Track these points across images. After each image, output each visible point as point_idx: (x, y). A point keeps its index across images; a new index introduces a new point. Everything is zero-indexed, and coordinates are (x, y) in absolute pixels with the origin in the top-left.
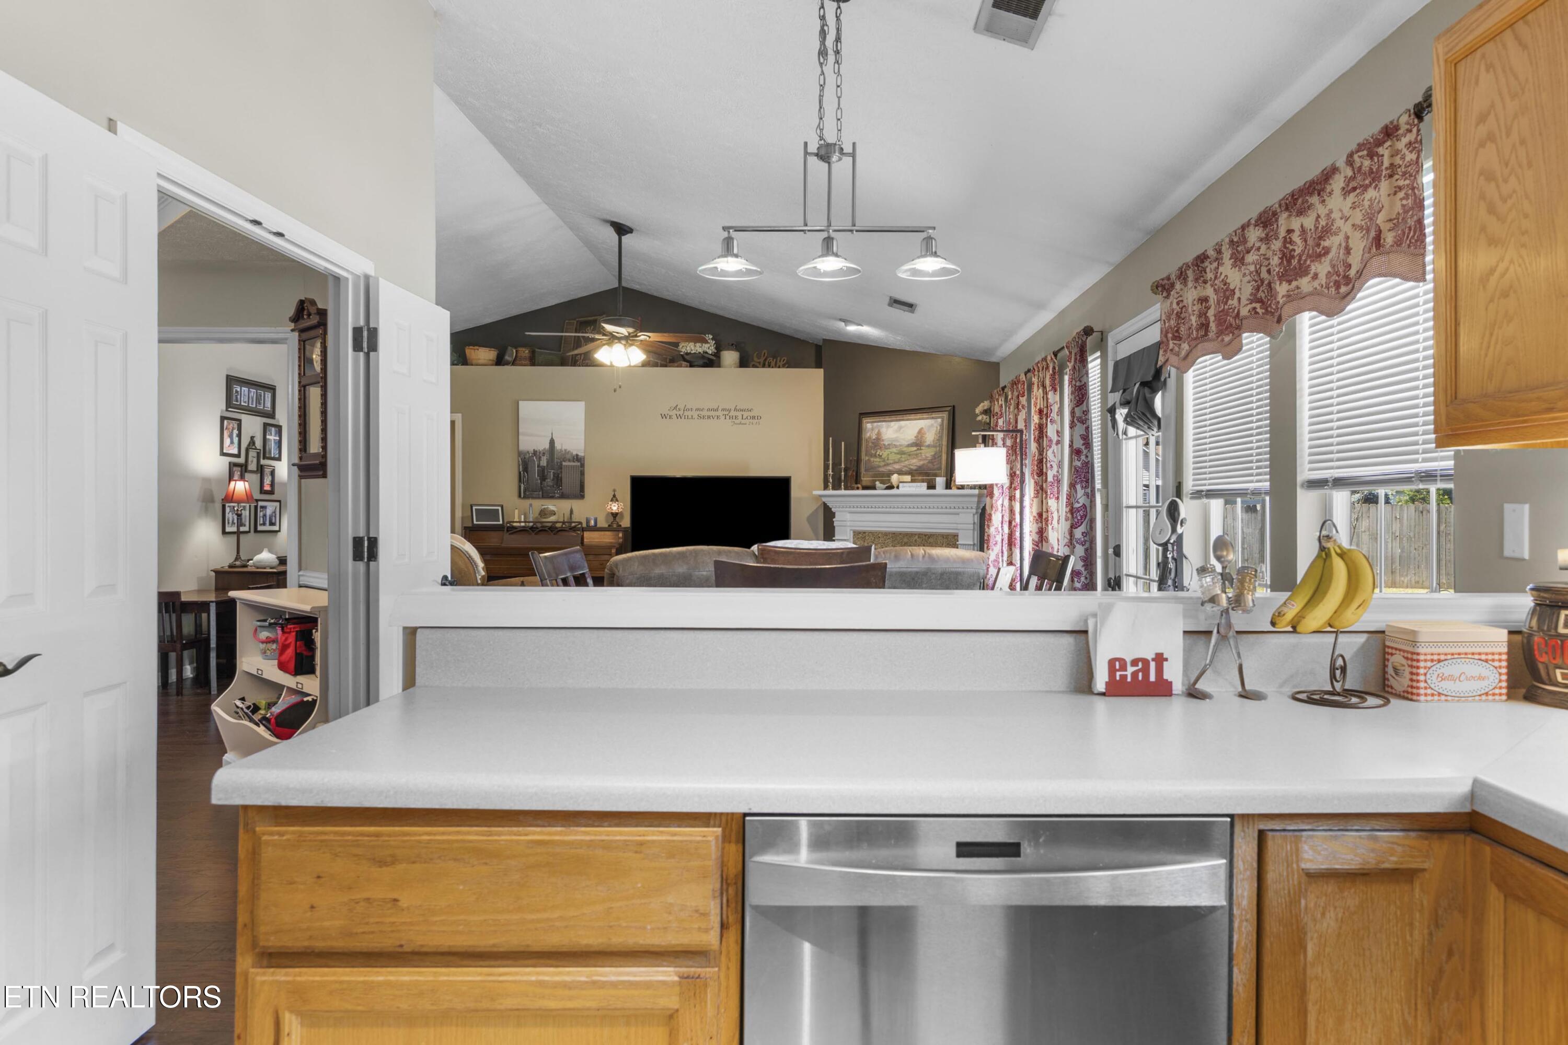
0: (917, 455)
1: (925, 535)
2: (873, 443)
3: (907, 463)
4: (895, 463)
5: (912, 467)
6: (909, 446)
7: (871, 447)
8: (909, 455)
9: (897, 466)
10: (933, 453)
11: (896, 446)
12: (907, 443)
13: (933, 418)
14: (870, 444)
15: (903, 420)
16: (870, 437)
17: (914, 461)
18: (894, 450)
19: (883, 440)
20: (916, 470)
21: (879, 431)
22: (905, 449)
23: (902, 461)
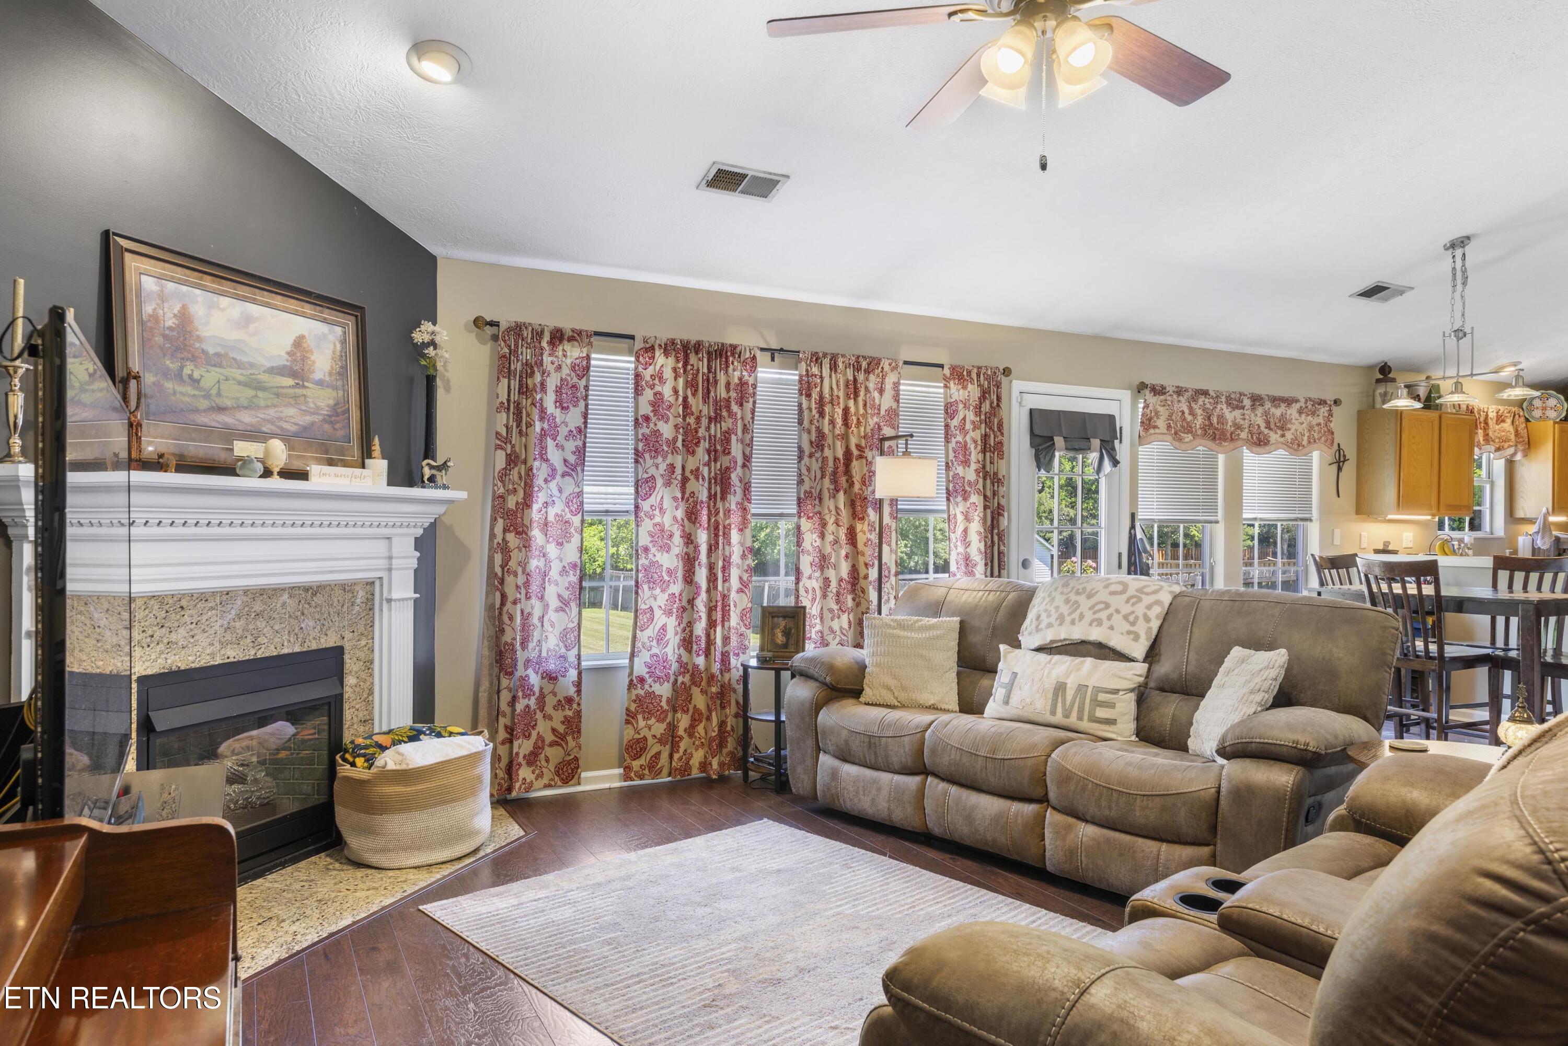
0: (295, 397)
1: (306, 589)
2: (165, 337)
3: (272, 412)
4: (239, 407)
5: (286, 426)
6: (272, 371)
7: (161, 348)
8: (278, 395)
9: (247, 418)
10: (332, 402)
11: (239, 365)
12: (268, 364)
13: (325, 321)
14: (159, 340)
15: (254, 301)
16: (155, 317)
17: (291, 411)
18: (236, 373)
19: (199, 338)
20: (296, 435)
21: (184, 308)
22: (264, 377)
23: (259, 408)
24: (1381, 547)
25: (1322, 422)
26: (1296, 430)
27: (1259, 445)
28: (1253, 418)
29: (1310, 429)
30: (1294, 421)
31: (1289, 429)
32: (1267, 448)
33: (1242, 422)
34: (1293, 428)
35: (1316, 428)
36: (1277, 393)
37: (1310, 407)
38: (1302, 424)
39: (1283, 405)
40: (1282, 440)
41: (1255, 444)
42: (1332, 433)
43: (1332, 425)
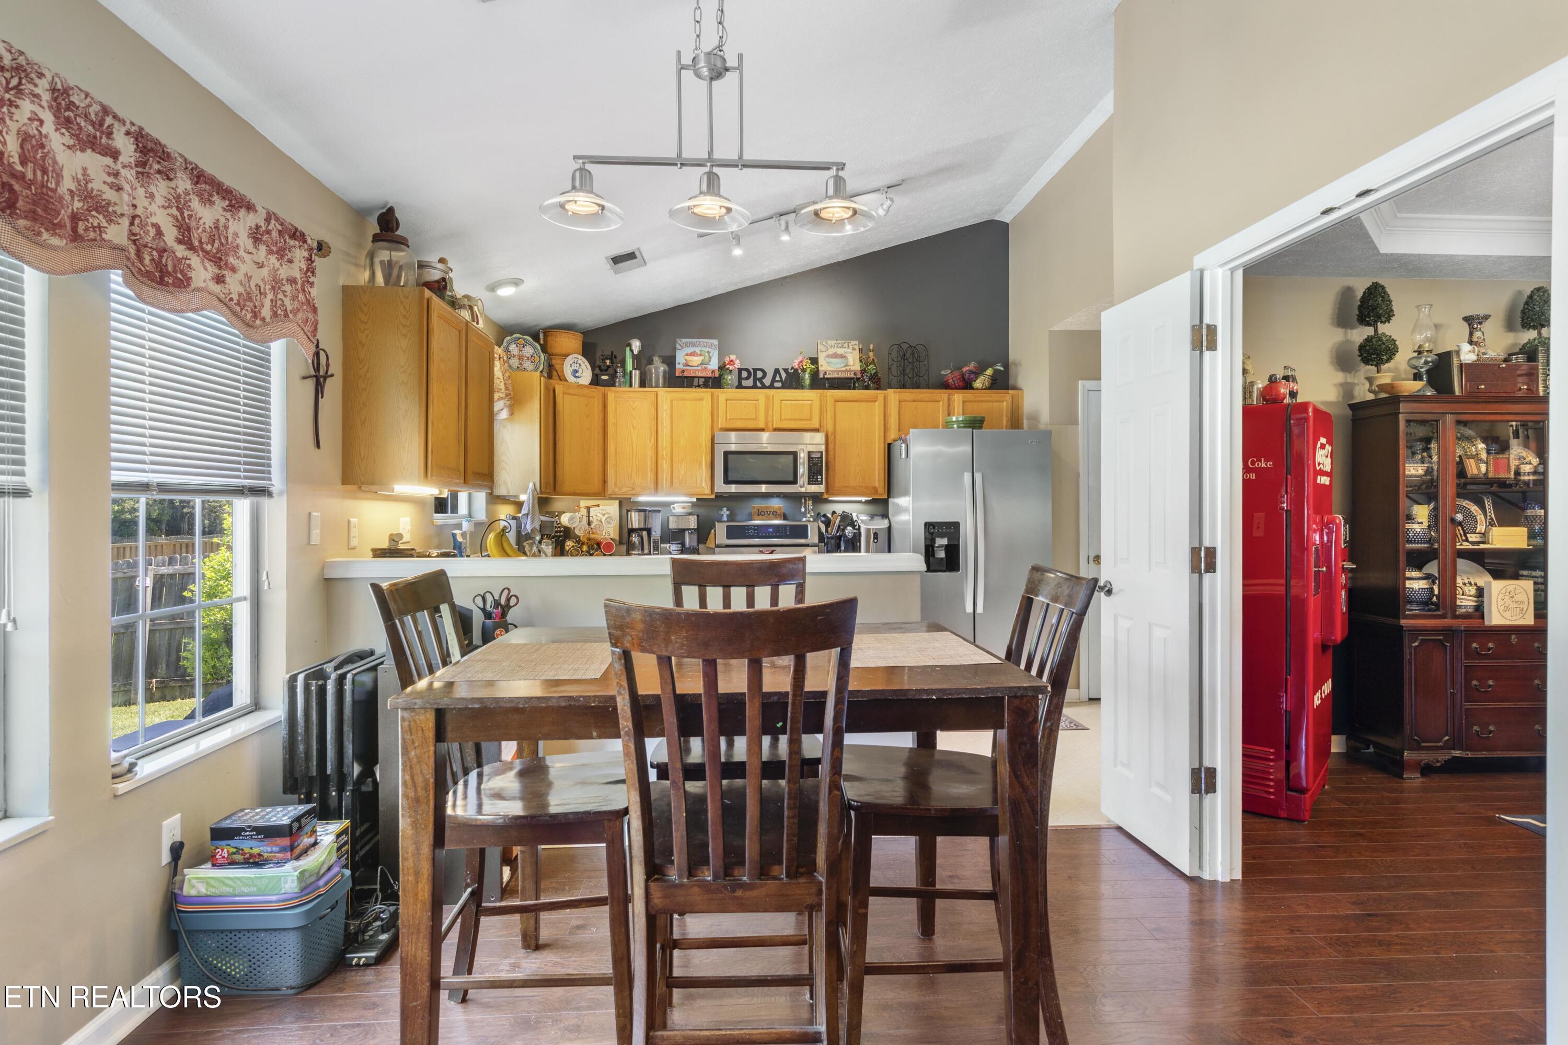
24: (385, 544)
25: (298, 275)
26: (249, 278)
27: (162, 282)
28: (142, 202)
29: (276, 285)
30: (241, 253)
31: (234, 270)
32: (184, 296)
33: (110, 195)
34: (243, 269)
35: (288, 288)
36: (209, 168)
37: (275, 234)
38: (260, 266)
39: (220, 204)
40: (216, 288)
41: (148, 275)
42: (315, 310)
43: (314, 292)
